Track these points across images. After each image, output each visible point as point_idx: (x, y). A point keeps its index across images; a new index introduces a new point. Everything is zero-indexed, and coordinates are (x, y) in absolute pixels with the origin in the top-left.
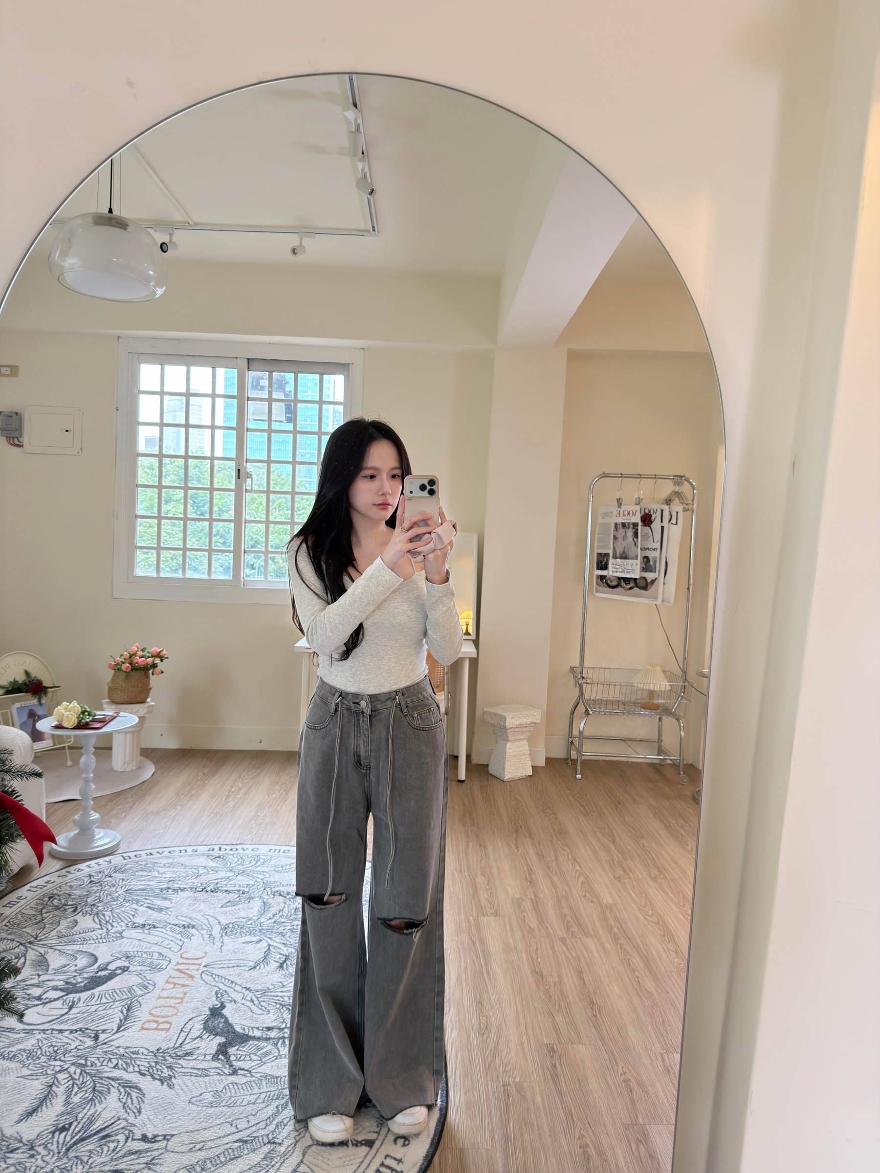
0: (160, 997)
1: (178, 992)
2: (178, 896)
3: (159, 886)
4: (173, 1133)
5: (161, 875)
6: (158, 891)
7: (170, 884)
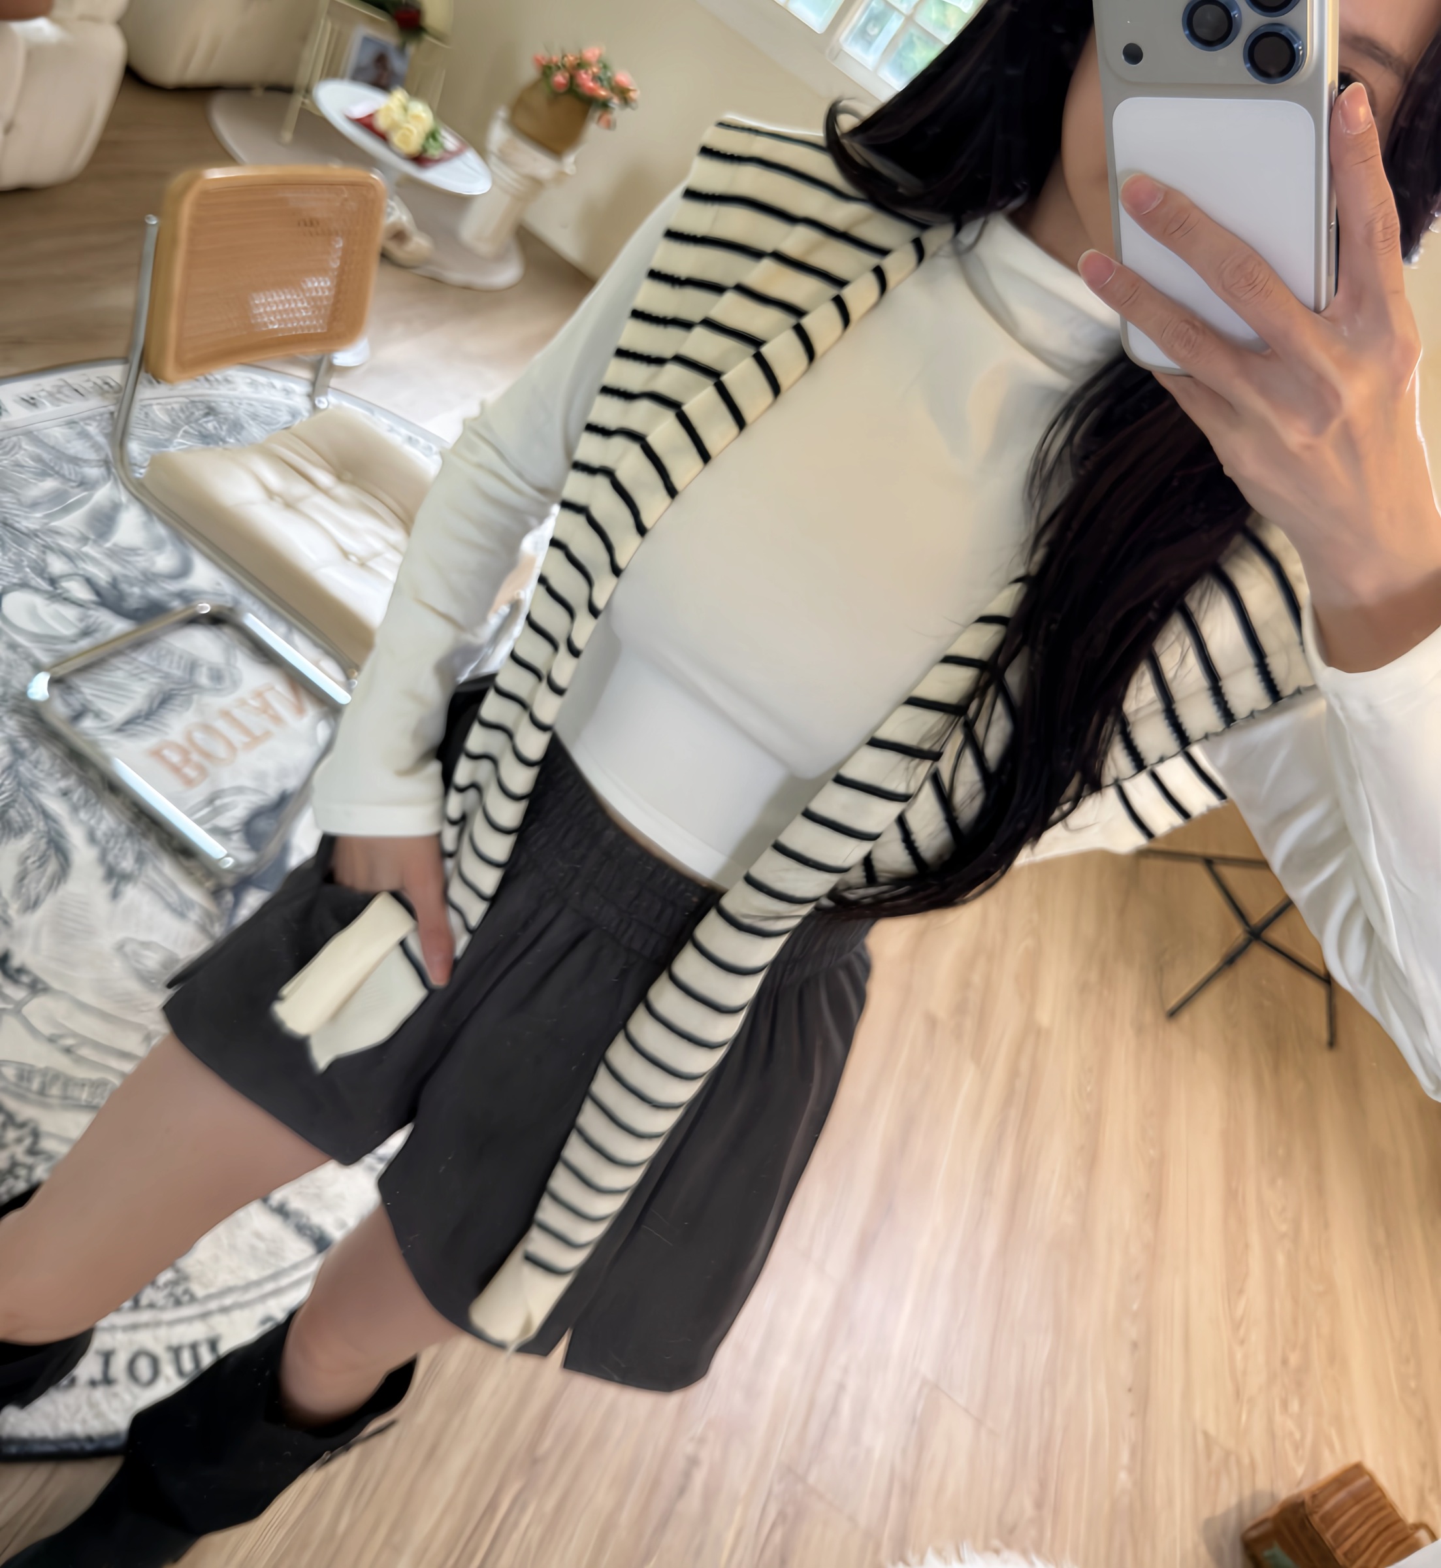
0: (226, 714)
1: (257, 723)
4: (55, 984)
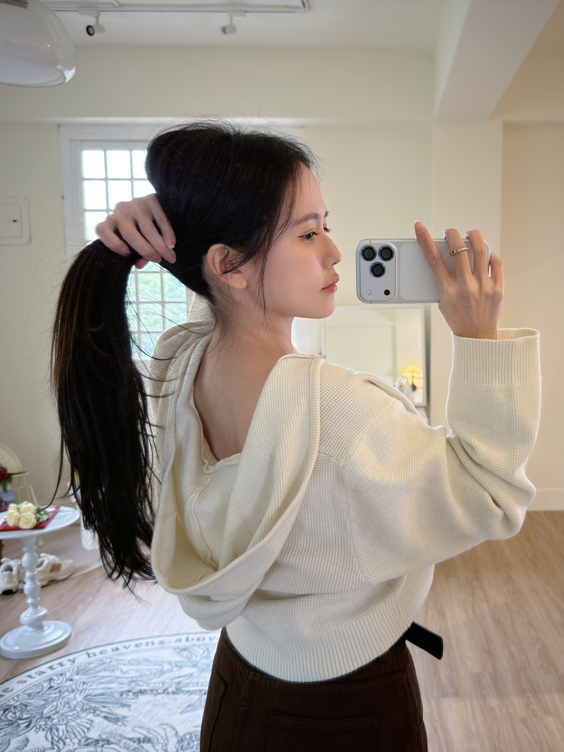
2: (137, 701)
3: (120, 688)
5: (123, 675)
6: (117, 696)
7: (133, 685)
